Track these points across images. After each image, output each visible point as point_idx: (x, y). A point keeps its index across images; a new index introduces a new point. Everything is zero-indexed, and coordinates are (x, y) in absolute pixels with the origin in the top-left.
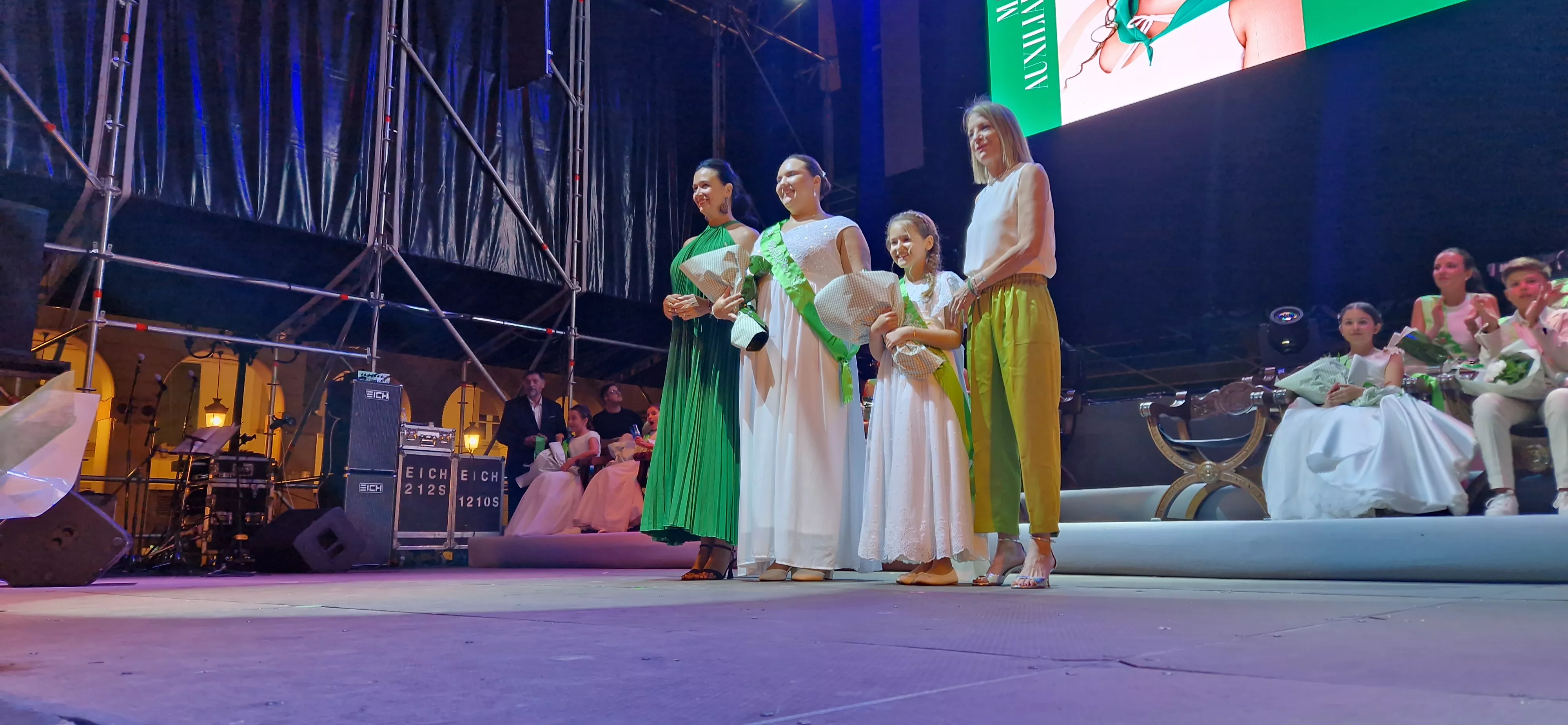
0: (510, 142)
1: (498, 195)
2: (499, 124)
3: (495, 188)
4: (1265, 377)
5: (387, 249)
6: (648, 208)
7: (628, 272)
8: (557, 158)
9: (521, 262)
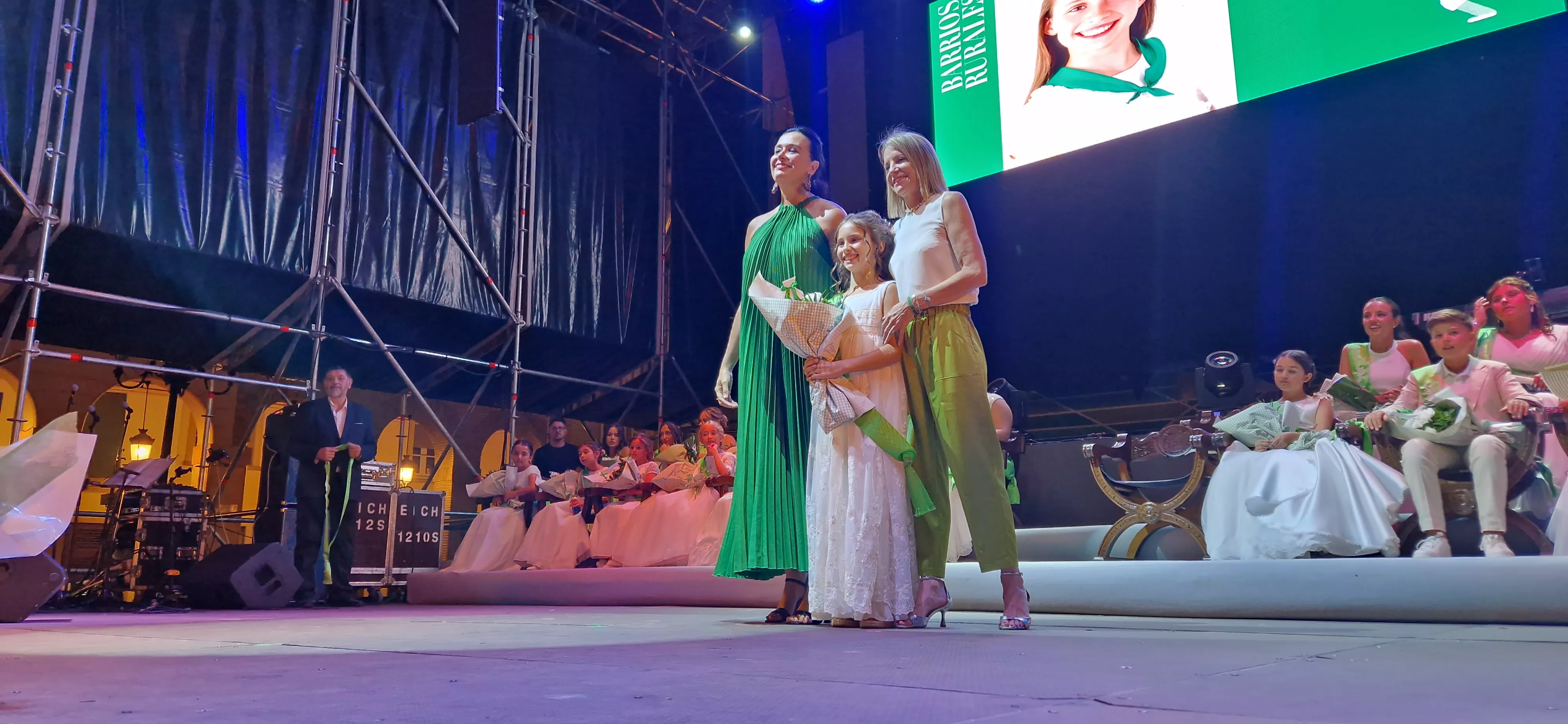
0: (457, 176)
1: (443, 228)
2: (446, 158)
3: (441, 222)
4: (1202, 420)
5: (330, 280)
6: (594, 244)
7: (572, 307)
8: (504, 192)
9: (465, 295)
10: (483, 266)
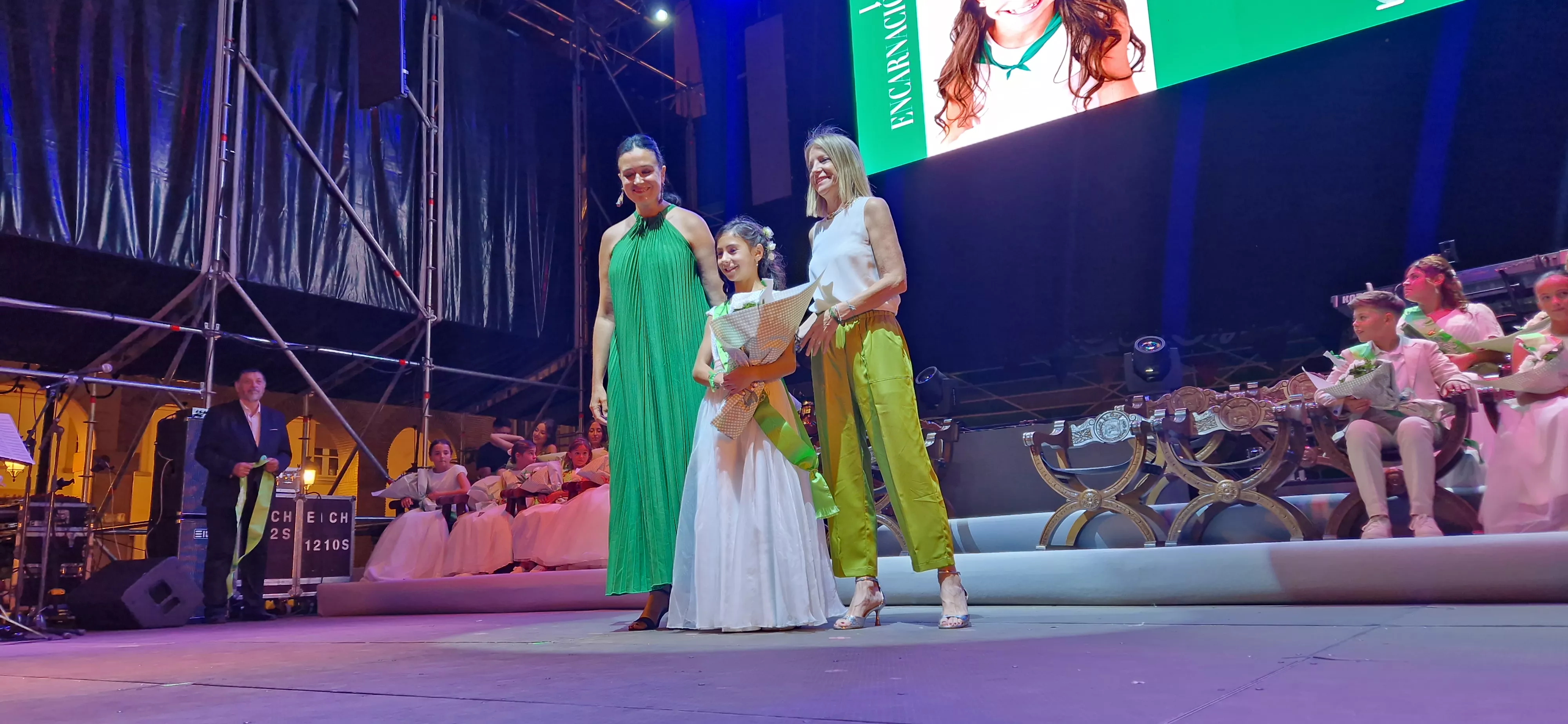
0: (359, 163)
1: (345, 219)
2: (346, 145)
3: (342, 212)
5: (223, 276)
6: (508, 234)
7: (486, 301)
8: (410, 181)
9: (371, 289)
10: (389, 259)
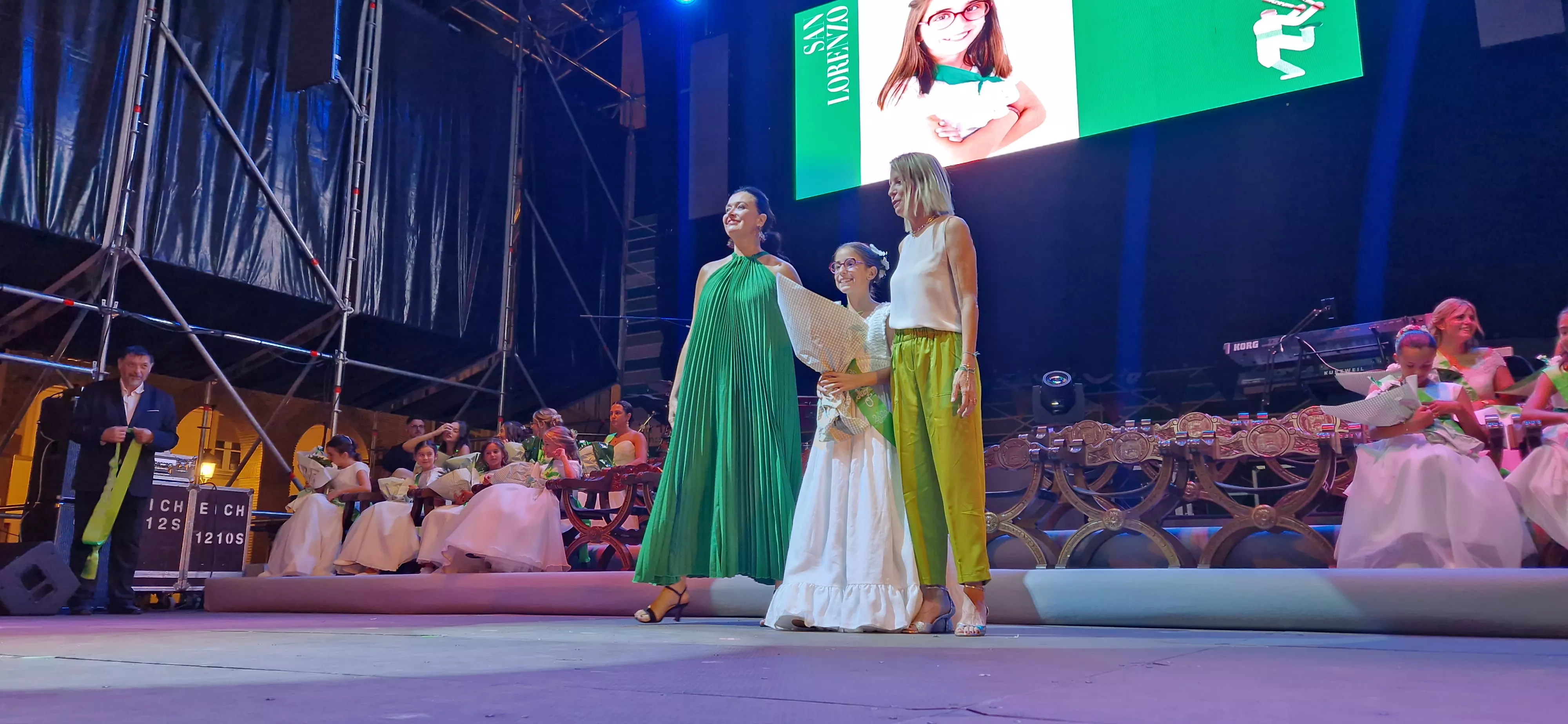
0: (282, 147)
1: (263, 203)
2: (270, 127)
3: (261, 195)
4: (1037, 435)
5: (126, 252)
6: (435, 230)
7: (408, 296)
8: (335, 169)
9: (286, 276)
10: (307, 247)
